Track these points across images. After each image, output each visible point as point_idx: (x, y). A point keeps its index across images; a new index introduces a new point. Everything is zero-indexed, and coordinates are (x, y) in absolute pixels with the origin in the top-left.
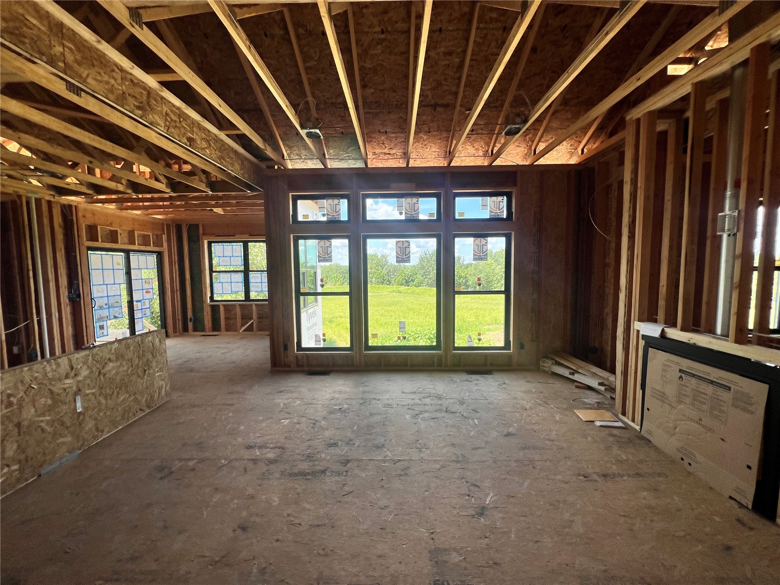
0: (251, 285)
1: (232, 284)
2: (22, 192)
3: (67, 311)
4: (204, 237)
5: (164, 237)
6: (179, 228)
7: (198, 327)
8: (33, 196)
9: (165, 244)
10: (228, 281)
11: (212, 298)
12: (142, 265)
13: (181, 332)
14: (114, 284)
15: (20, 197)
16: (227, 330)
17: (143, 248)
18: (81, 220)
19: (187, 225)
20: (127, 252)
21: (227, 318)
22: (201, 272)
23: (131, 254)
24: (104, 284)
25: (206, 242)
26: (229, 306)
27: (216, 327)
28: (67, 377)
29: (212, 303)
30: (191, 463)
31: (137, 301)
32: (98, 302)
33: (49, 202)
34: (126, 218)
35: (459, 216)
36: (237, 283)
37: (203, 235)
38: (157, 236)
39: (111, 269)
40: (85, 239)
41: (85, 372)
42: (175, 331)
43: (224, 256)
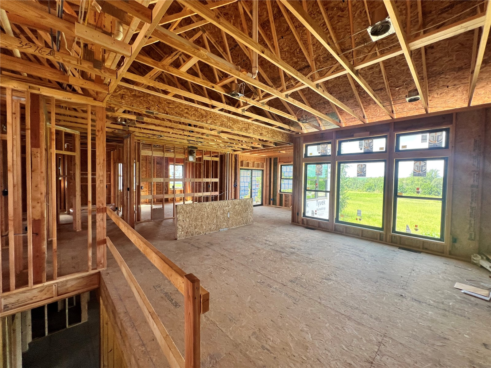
2: (226, 152)
3: (233, 190)
4: (279, 163)
5: (265, 164)
6: (270, 160)
7: (274, 203)
8: (228, 153)
9: (265, 166)
10: (287, 183)
11: (280, 191)
12: (256, 175)
13: (268, 204)
15: (225, 153)
16: (285, 206)
17: (257, 168)
18: (239, 159)
19: (273, 158)
21: (286, 201)
22: (277, 178)
23: (253, 171)
24: (244, 182)
25: (280, 166)
26: (287, 195)
27: (281, 204)
28: (227, 206)
29: (280, 193)
30: (249, 239)
31: (253, 189)
32: (242, 188)
33: (232, 154)
34: (253, 157)
35: (402, 148)
38: (262, 163)
39: (246, 177)
40: (240, 166)
41: (230, 206)
42: (266, 204)
43: (286, 172)
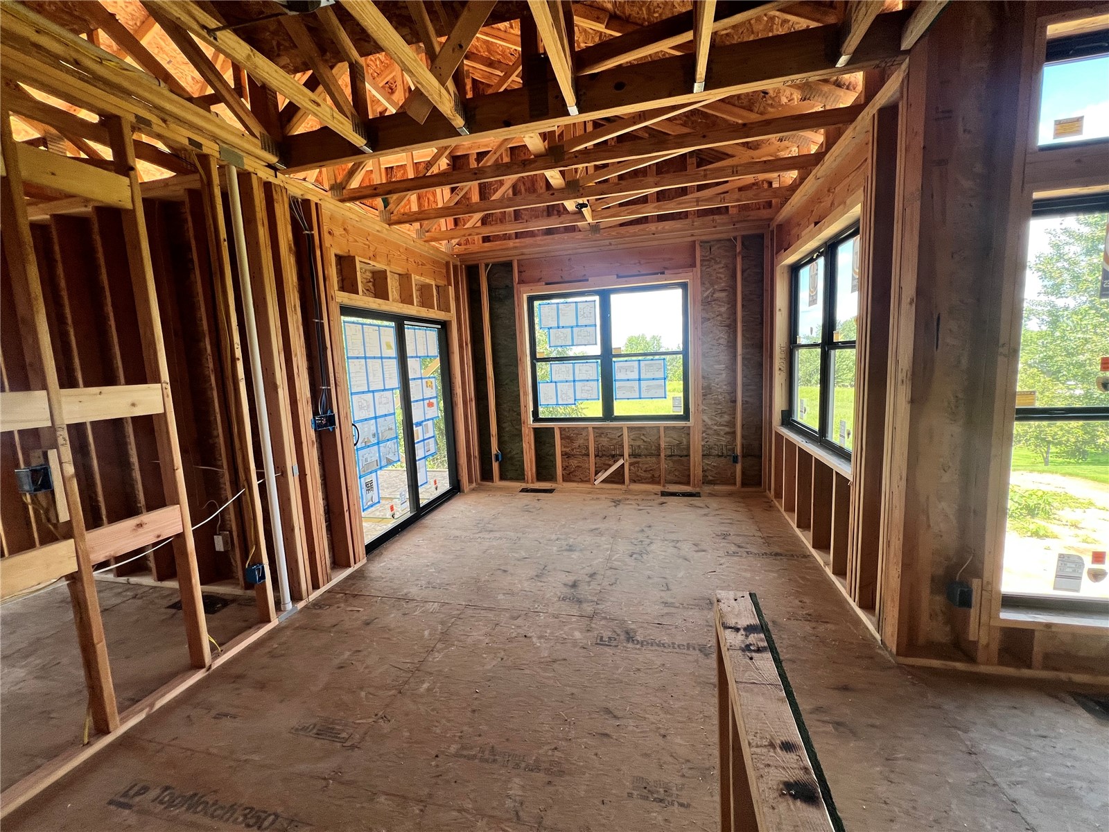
0: (616, 385)
1: (576, 383)
4: (523, 288)
5: (451, 290)
6: (472, 272)
7: (511, 471)
9: (452, 306)
10: (568, 379)
11: (535, 413)
13: (479, 481)
14: (384, 390)
16: (567, 478)
17: (424, 313)
18: (328, 240)
19: (487, 265)
20: (400, 322)
21: (569, 456)
22: (515, 362)
23: (406, 326)
24: (369, 391)
25: (524, 299)
26: (573, 429)
27: (545, 471)
29: (538, 425)
31: (418, 424)
33: (267, 186)
36: (586, 383)
37: (519, 283)
39: (378, 358)
40: (336, 287)
42: (471, 480)
43: (558, 327)
